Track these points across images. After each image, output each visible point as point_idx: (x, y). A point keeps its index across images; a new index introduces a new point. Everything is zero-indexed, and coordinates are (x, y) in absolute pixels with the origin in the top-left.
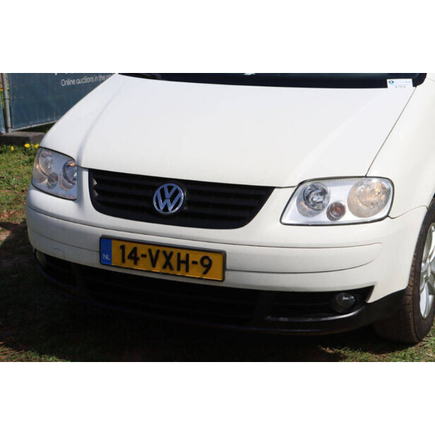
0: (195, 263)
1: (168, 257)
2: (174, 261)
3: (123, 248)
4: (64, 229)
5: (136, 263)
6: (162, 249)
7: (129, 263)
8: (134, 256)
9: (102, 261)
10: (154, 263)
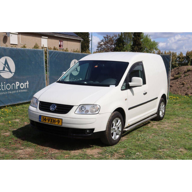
0: (56, 121)
1: (52, 120)
2: (52, 121)
3: (43, 118)
4: (33, 114)
5: (45, 121)
6: (50, 118)
7: (44, 121)
8: (45, 120)
9: (39, 121)
10: (49, 121)
